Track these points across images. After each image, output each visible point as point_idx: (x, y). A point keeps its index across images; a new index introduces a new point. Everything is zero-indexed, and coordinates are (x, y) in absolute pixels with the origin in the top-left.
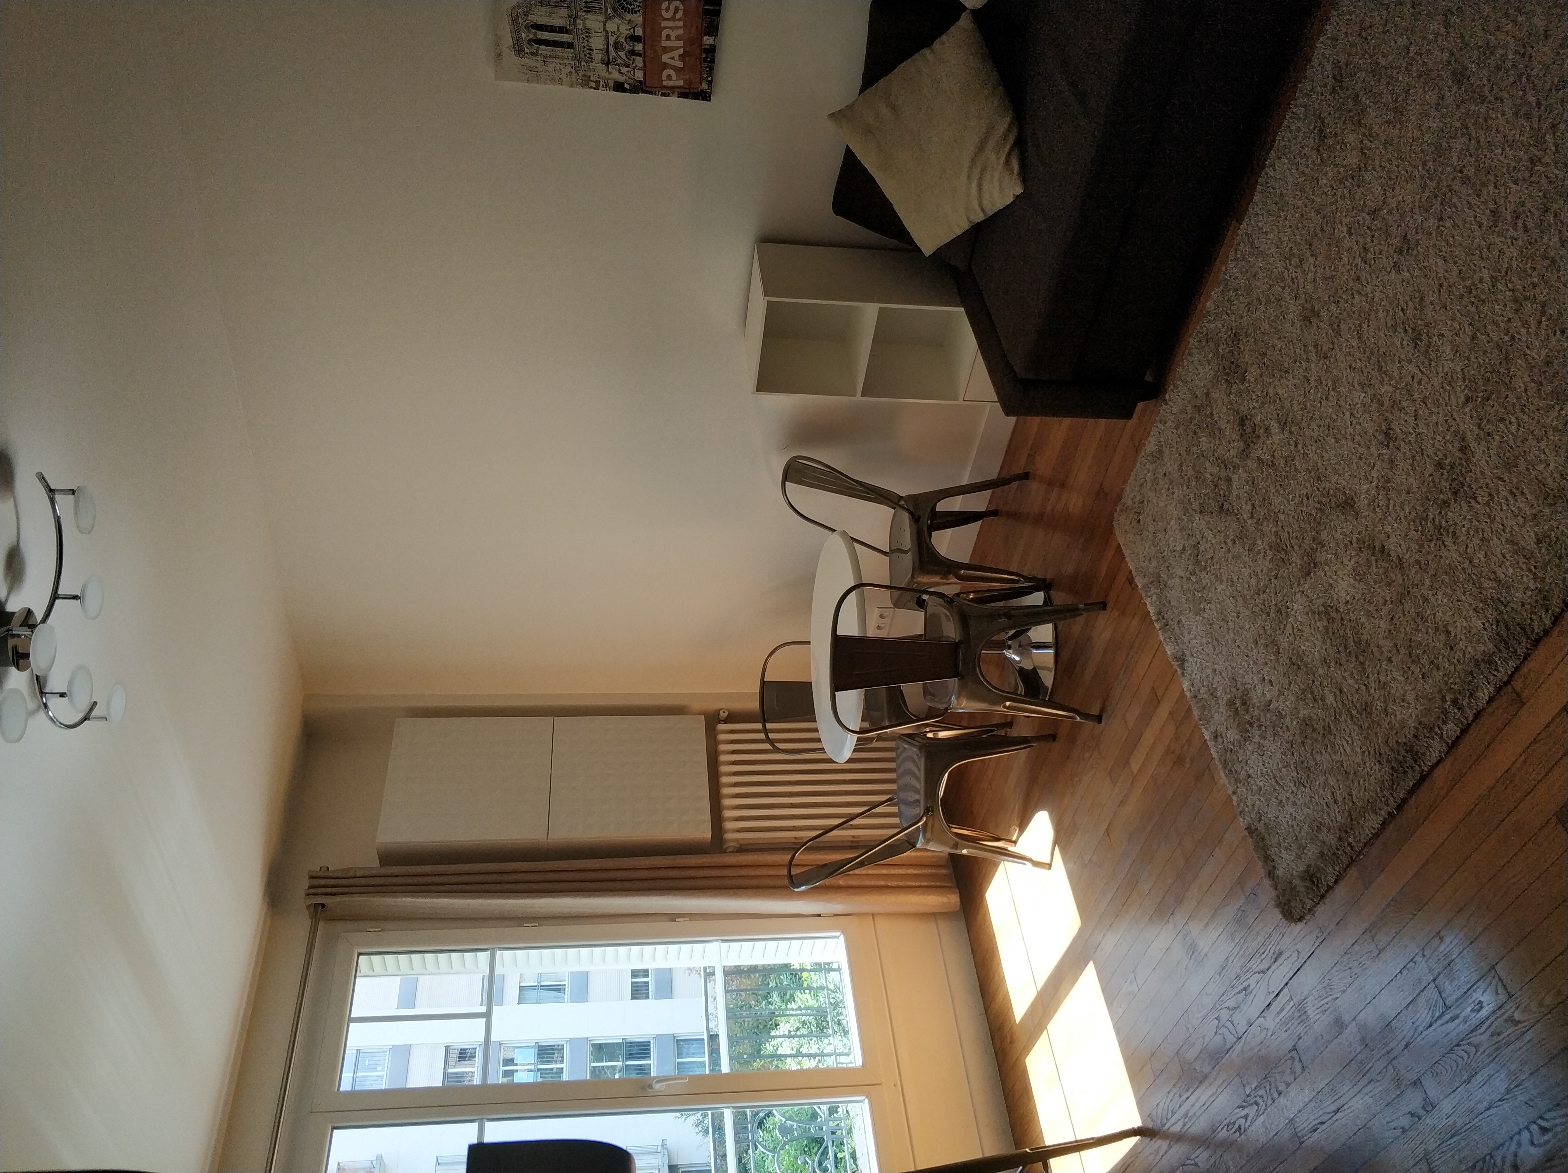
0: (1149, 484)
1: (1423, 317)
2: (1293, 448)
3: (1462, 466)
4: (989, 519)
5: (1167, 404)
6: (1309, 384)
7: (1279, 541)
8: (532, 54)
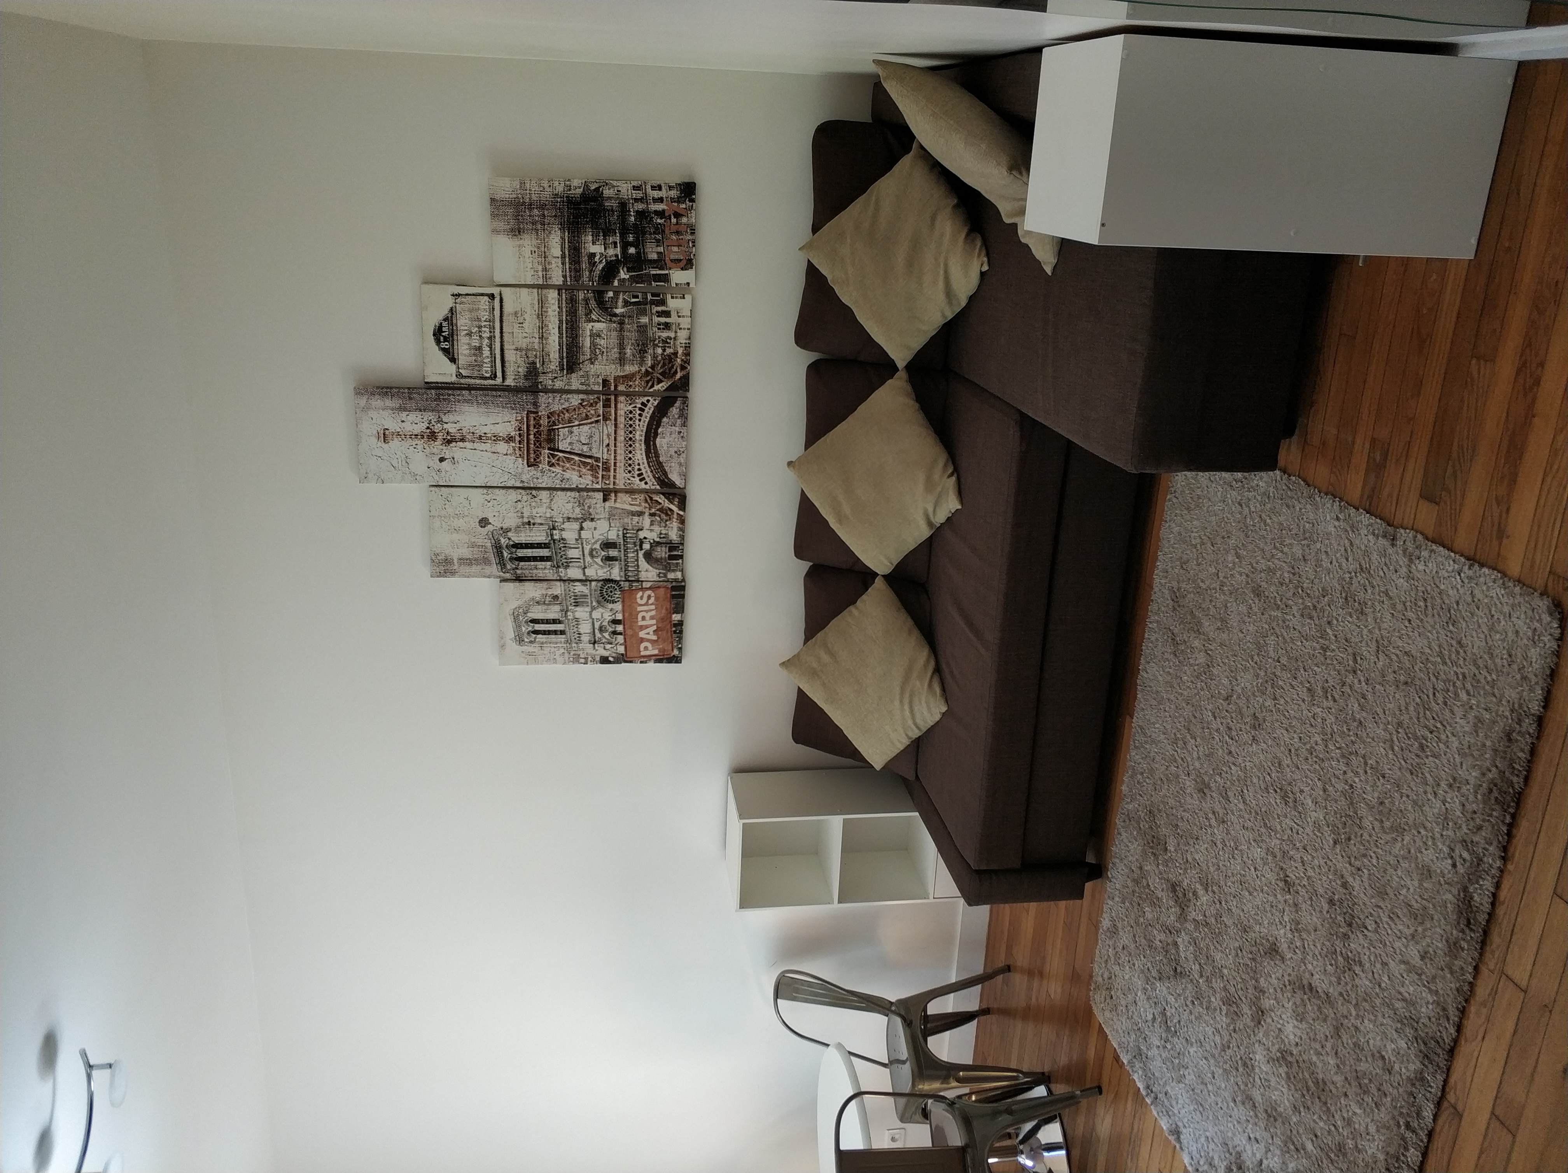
0: (1113, 959)
1: (1285, 778)
2: (1218, 906)
3: (1348, 900)
4: (982, 1018)
5: (1111, 881)
6: (1217, 847)
7: (1228, 995)
8: (531, 642)
